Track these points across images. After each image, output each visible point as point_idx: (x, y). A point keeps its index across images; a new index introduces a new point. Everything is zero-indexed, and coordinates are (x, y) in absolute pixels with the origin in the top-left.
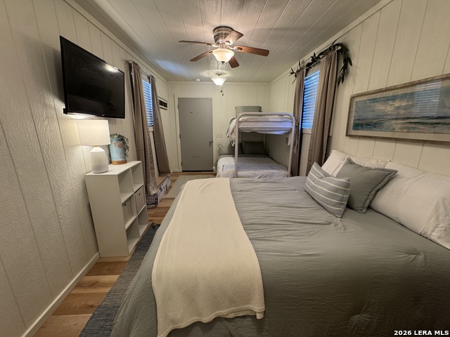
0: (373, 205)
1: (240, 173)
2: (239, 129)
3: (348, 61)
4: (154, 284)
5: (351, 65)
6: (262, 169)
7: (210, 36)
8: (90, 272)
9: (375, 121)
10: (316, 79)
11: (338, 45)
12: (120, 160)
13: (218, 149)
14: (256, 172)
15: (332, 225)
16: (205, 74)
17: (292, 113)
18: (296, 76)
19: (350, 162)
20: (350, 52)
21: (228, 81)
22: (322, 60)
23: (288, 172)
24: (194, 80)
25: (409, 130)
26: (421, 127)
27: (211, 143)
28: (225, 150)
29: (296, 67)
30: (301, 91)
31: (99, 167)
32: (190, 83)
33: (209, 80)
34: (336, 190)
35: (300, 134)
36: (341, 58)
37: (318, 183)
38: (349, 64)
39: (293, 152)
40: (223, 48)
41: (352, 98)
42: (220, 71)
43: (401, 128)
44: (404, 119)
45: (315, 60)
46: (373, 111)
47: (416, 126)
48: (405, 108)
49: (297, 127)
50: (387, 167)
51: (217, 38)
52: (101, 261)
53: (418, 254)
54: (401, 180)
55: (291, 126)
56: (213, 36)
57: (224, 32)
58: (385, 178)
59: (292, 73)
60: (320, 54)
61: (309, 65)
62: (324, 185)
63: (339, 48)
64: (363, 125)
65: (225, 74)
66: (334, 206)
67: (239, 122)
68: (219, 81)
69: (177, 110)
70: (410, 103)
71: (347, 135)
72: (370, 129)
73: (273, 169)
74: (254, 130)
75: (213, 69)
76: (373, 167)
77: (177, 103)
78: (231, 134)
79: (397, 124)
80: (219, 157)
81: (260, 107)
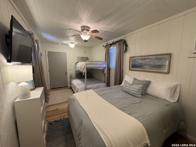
2: (87, 67)
3: (126, 46)
6: (95, 84)
10: (114, 50)
11: (123, 40)
12: (32, 88)
13: (70, 76)
15: (143, 102)
16: (65, 42)
17: (104, 60)
18: (105, 47)
19: (135, 79)
20: (127, 43)
21: (76, 46)
22: (117, 44)
23: (105, 84)
24: (58, 44)
25: (151, 69)
26: (154, 68)
27: (66, 73)
29: (105, 44)
32: (56, 45)
33: (67, 45)
34: (139, 89)
35: (109, 69)
36: (123, 45)
37: (130, 87)
38: (127, 47)
39: (107, 76)
40: (85, 34)
41: (130, 57)
42: (73, 42)
44: (148, 65)
45: (113, 44)
46: (138, 62)
48: (148, 62)
49: (108, 66)
53: (168, 105)
54: (152, 84)
55: (105, 66)
58: (148, 84)
59: (104, 46)
60: (116, 42)
61: (111, 45)
62: (133, 88)
63: (124, 41)
64: (135, 66)
66: (139, 95)
67: (87, 64)
68: (72, 46)
69: (47, 58)
70: (150, 61)
71: (130, 70)
72: (138, 68)
73: (100, 83)
74: (92, 68)
75: (70, 40)
76: (143, 80)
77: (47, 54)
79: (147, 67)
80: (72, 80)
81: (88, 58)
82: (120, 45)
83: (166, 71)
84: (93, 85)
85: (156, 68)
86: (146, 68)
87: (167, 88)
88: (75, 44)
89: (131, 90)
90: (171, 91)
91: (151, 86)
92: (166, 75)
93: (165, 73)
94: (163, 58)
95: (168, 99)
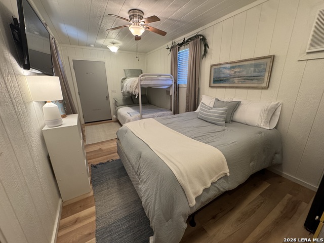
1: (143, 116)
2: (141, 85)
3: (206, 45)
5: (208, 48)
6: (157, 112)
9: (225, 79)
10: (185, 54)
11: (201, 35)
12: (62, 114)
13: (114, 102)
14: (154, 114)
15: (226, 130)
16: (101, 42)
17: (169, 73)
18: (170, 51)
19: (217, 100)
20: (207, 41)
21: (121, 49)
22: (190, 43)
23: (172, 112)
24: (89, 45)
25: (242, 83)
26: (247, 81)
27: (108, 98)
28: (121, 102)
29: (170, 45)
30: (175, 62)
32: (85, 47)
33: (106, 47)
34: (222, 114)
35: (177, 88)
36: (201, 43)
37: (209, 112)
39: (174, 99)
40: (137, 25)
41: (212, 66)
42: (115, 41)
43: (238, 82)
44: (239, 77)
45: (184, 43)
46: (224, 74)
47: (245, 80)
48: (239, 72)
49: (175, 83)
50: (233, 100)
51: (131, 18)
53: (261, 133)
55: (172, 82)
59: (168, 48)
60: (189, 39)
61: (180, 45)
63: (202, 37)
64: (218, 80)
65: (118, 43)
66: (222, 122)
67: (141, 80)
68: (114, 49)
69: (73, 71)
70: (242, 70)
71: (210, 87)
72: (222, 83)
73: (163, 111)
74: (150, 86)
75: (110, 38)
76: (229, 101)
77: (72, 64)
78: (136, 89)
79: (236, 80)
80: (117, 108)
81: (141, 71)
82: (195, 44)
83: (264, 85)
84: (152, 114)
85: (249, 81)
86: (234, 83)
87: (262, 110)
88: (118, 45)
89: (211, 116)
90: (267, 114)
91: (240, 109)
92: (264, 91)
93: (263, 88)
94: (261, 64)
95: (262, 125)
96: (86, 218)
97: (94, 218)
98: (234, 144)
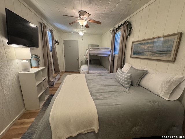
0: (140, 84)
1: (90, 72)
2: (89, 54)
3: (131, 28)
4: (50, 121)
6: (98, 70)
7: (77, 14)
8: (21, 118)
9: (141, 52)
10: (119, 35)
12: (36, 66)
13: (81, 62)
14: (97, 72)
15: (125, 92)
16: (75, 30)
18: (112, 33)
20: (132, 25)
21: (85, 34)
22: (121, 28)
23: (109, 71)
24: (71, 33)
25: (152, 55)
26: (156, 54)
27: (78, 59)
28: (84, 62)
29: (112, 30)
30: (114, 39)
31: (25, 69)
33: (77, 33)
34: (127, 78)
35: (114, 56)
36: (128, 27)
37: (120, 76)
38: (131, 30)
39: (111, 63)
40: (82, 19)
41: (133, 43)
42: (81, 29)
43: (150, 55)
44: (151, 51)
45: (119, 27)
46: (140, 48)
47: (155, 54)
48: (151, 47)
49: (112, 53)
50: (145, 69)
51: (80, 15)
52: (26, 112)
53: (156, 102)
54: (150, 74)
55: (110, 53)
56: (78, 14)
57: (83, 13)
58: (144, 73)
59: (110, 32)
60: (121, 25)
61: (117, 29)
62: (122, 76)
63: (128, 23)
65: (83, 31)
66: (126, 85)
67: (90, 51)
68: (81, 34)
70: (153, 45)
71: (131, 57)
72: (139, 55)
73: (103, 70)
74: (96, 54)
76: (140, 69)
77: (63, 42)
80: (81, 65)
81: (98, 45)
82: (124, 28)
83: (171, 59)
84: (95, 71)
85: (158, 55)
87: (164, 81)
89: (120, 79)
90: (169, 86)
91: (147, 77)
92: (171, 65)
93: (169, 61)
94: (169, 41)
95: (161, 95)
96: (27, 123)
97: (29, 125)
98: (116, 106)
